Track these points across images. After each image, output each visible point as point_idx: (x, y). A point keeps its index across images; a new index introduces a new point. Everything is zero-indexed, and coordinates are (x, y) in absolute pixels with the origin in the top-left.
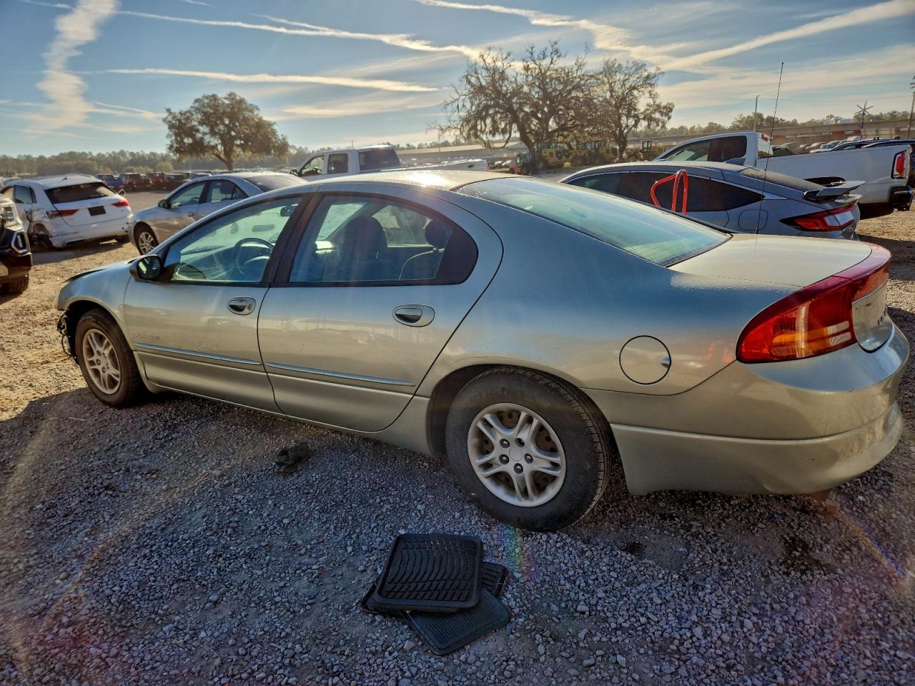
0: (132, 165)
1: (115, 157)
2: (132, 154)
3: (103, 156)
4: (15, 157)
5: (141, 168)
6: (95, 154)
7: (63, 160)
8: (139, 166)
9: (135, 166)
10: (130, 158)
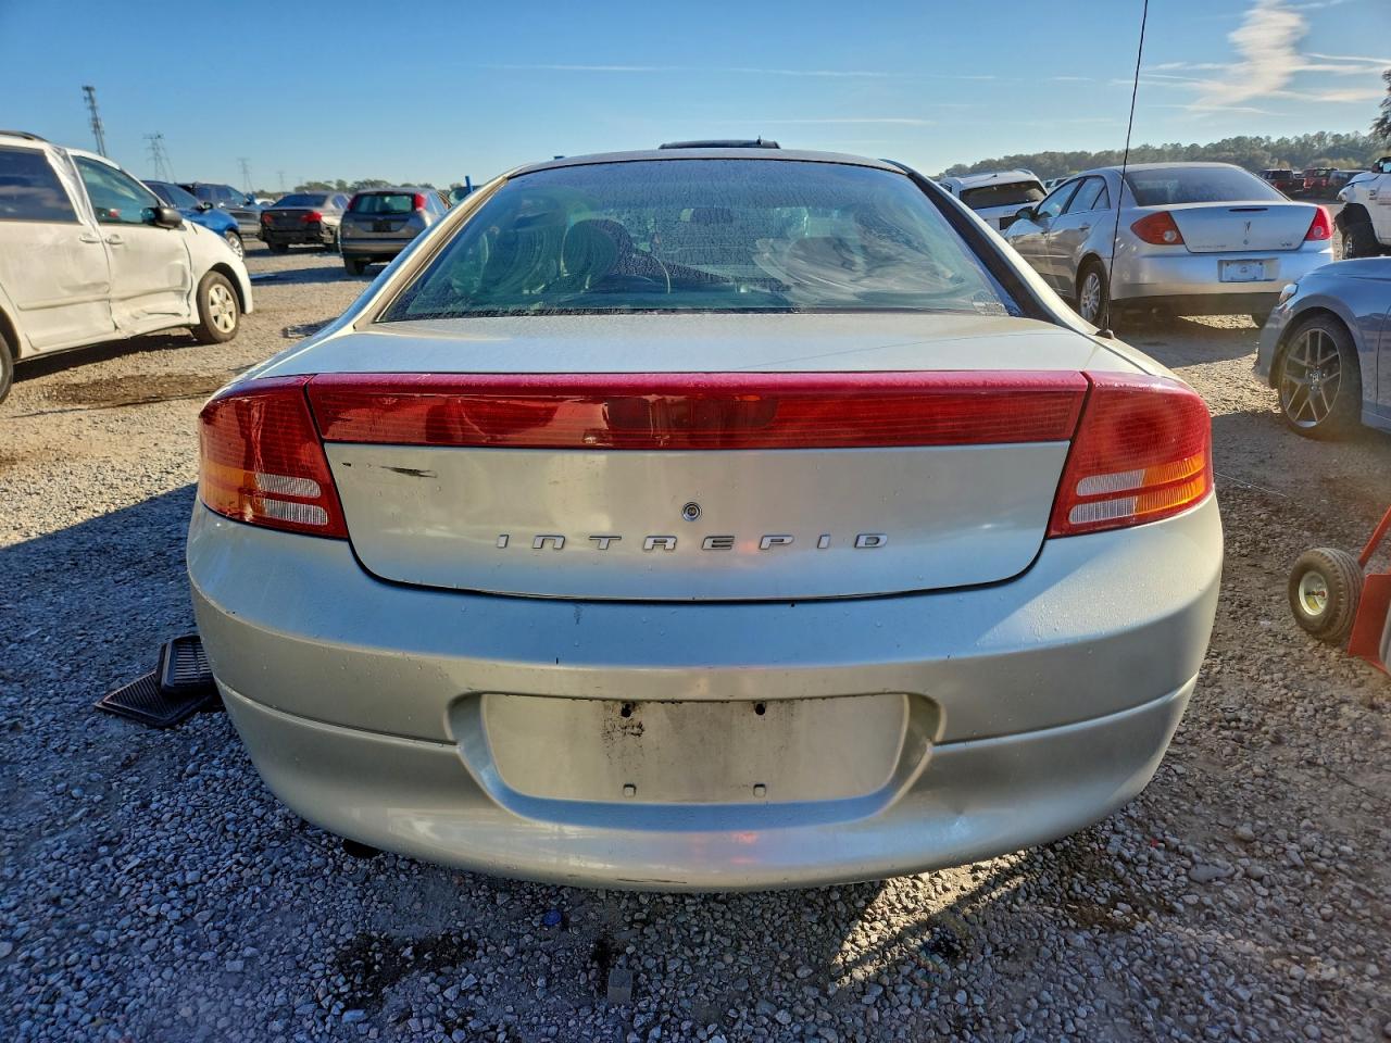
0: (1326, 157)
1: (1306, 142)
2: (1337, 138)
3: (1287, 142)
4: (1158, 147)
5: (1342, 161)
6: (1274, 140)
7: (1223, 150)
8: (1337, 158)
9: (1332, 159)
10: (1332, 144)
